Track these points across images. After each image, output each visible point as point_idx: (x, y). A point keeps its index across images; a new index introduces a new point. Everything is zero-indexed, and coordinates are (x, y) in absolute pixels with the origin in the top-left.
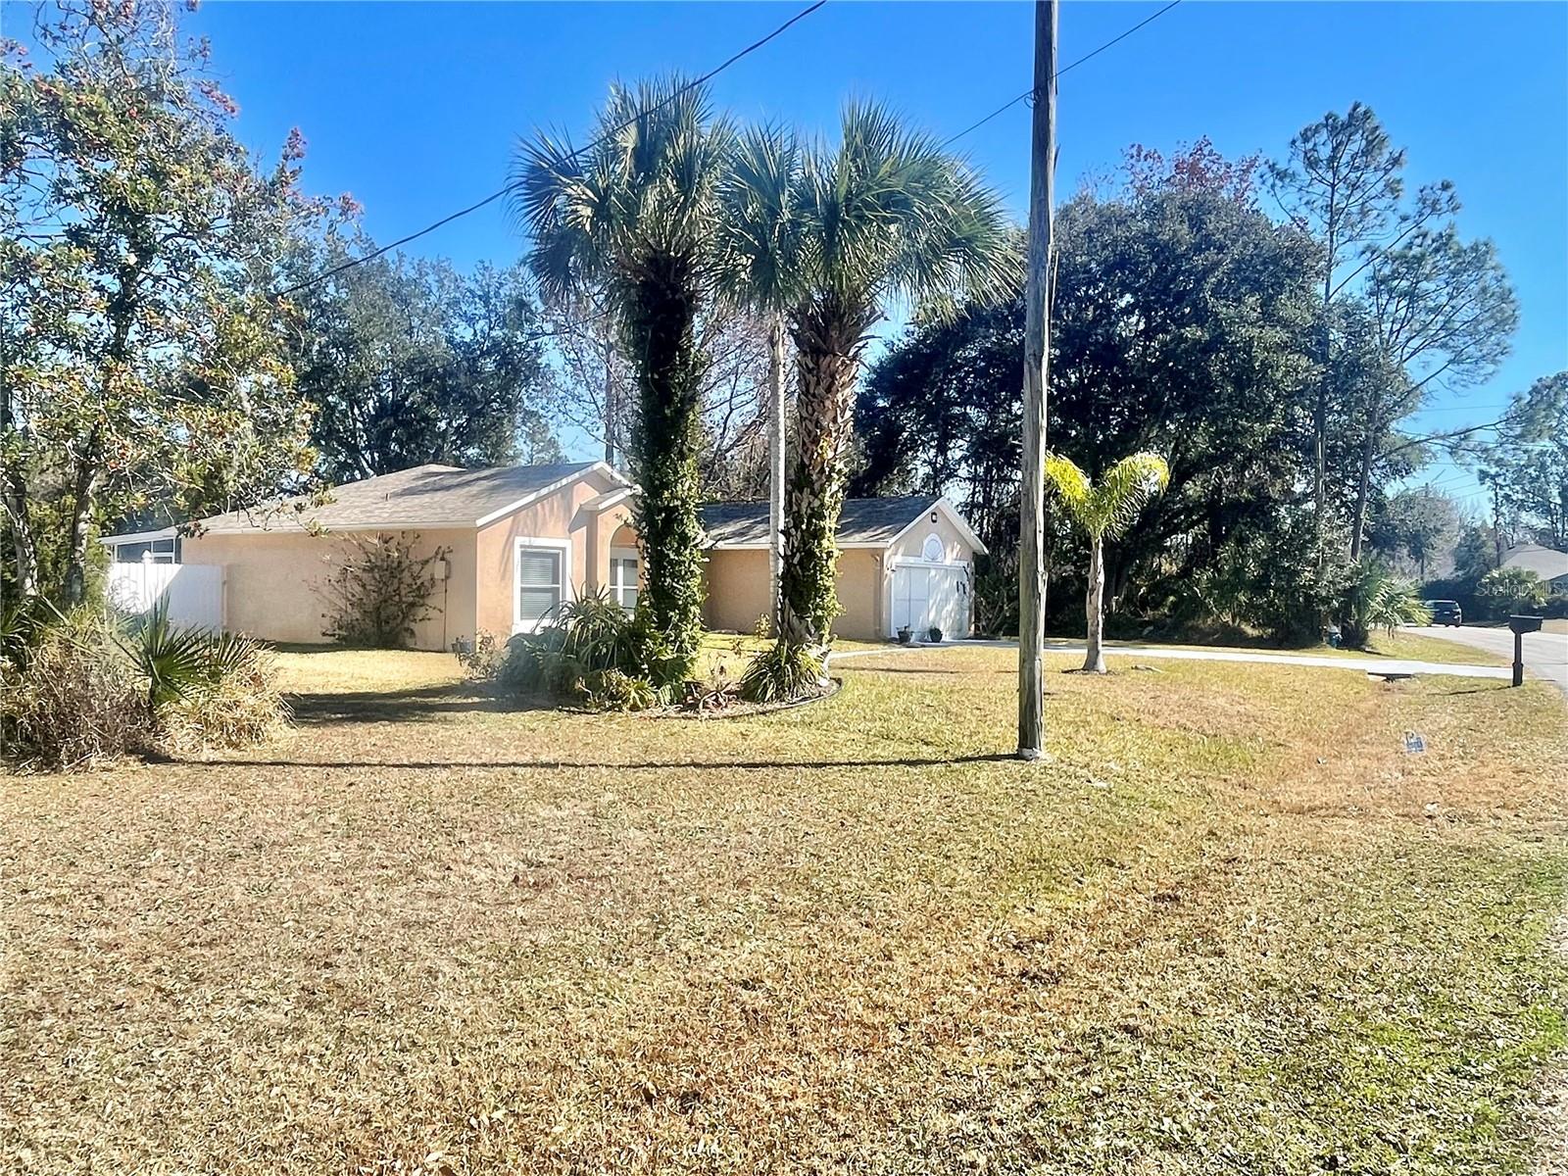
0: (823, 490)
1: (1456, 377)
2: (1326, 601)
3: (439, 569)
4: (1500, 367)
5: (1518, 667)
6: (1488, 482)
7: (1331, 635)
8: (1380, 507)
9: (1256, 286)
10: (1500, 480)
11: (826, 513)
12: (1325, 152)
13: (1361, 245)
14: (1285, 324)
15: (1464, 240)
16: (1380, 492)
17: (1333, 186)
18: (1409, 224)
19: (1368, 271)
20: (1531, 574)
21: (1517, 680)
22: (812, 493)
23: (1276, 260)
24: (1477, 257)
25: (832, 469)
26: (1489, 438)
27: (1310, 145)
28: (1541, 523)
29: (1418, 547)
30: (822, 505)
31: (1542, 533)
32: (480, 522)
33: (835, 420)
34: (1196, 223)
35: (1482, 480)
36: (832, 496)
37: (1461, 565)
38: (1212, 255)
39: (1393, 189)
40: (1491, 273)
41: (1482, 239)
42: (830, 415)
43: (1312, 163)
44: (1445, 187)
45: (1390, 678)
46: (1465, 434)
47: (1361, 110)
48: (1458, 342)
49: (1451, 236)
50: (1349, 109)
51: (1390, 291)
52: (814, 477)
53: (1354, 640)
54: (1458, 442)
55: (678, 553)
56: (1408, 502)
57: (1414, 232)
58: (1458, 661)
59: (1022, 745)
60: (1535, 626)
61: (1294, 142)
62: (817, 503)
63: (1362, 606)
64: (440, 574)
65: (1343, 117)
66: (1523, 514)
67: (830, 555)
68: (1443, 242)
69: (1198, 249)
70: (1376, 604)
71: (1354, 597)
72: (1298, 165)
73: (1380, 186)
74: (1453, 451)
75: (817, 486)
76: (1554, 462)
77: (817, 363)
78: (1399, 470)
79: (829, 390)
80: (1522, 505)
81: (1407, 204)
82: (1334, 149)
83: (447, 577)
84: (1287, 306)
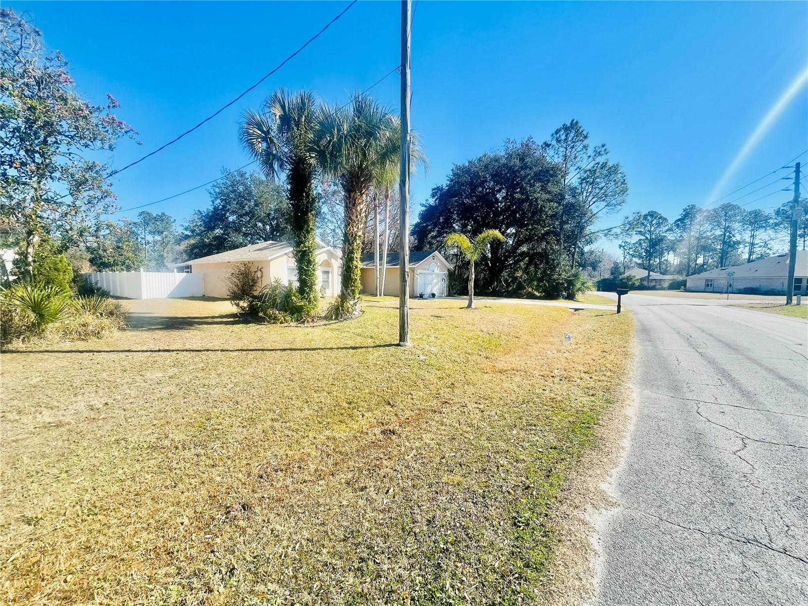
0: (353, 243)
1: (608, 211)
2: (563, 284)
3: (259, 274)
4: (622, 207)
5: (619, 307)
6: (622, 248)
7: (563, 295)
8: (582, 254)
9: (540, 180)
10: (625, 248)
11: (355, 252)
12: (563, 137)
13: (575, 167)
14: (549, 192)
15: (610, 164)
16: (582, 249)
17: (566, 148)
18: (591, 159)
19: (578, 176)
20: (634, 276)
21: (619, 311)
22: (349, 244)
23: (547, 171)
24: (614, 170)
25: (356, 235)
26: (618, 231)
27: (558, 135)
28: (639, 261)
29: (594, 266)
30: (353, 249)
31: (639, 264)
32: (269, 258)
33: (357, 217)
34: (522, 160)
35: (620, 247)
36: (357, 245)
37: (612, 273)
38: (528, 171)
39: (585, 147)
40: (621, 175)
41: (616, 163)
42: (355, 215)
43: (558, 141)
44: (603, 146)
45: (576, 310)
46: (610, 230)
47: (575, 121)
48: (608, 199)
49: (606, 163)
50: (570, 122)
51: (587, 182)
52: (350, 238)
53: (571, 297)
54: (608, 232)
55: (307, 266)
56: (592, 252)
57: (594, 163)
58: (604, 304)
59: (400, 341)
60: (626, 293)
61: (553, 135)
62: (351, 248)
63: (573, 285)
64: (259, 275)
65: (569, 125)
66: (634, 258)
67: (356, 267)
68: (603, 166)
69: (522, 168)
70: (578, 285)
71: (571, 283)
72: (554, 142)
73: (581, 147)
74: (606, 235)
75: (351, 241)
76: (644, 242)
77: (350, 196)
78: (590, 242)
79: (354, 205)
80: (633, 256)
81: (590, 152)
82: (566, 136)
83: (262, 277)
84: (550, 187)
